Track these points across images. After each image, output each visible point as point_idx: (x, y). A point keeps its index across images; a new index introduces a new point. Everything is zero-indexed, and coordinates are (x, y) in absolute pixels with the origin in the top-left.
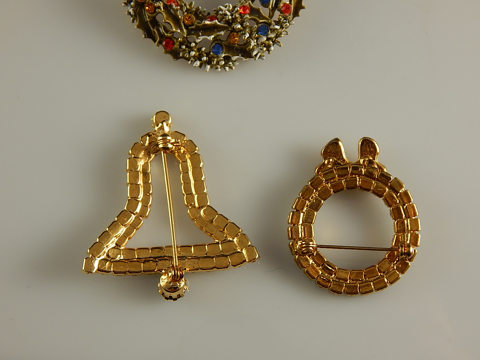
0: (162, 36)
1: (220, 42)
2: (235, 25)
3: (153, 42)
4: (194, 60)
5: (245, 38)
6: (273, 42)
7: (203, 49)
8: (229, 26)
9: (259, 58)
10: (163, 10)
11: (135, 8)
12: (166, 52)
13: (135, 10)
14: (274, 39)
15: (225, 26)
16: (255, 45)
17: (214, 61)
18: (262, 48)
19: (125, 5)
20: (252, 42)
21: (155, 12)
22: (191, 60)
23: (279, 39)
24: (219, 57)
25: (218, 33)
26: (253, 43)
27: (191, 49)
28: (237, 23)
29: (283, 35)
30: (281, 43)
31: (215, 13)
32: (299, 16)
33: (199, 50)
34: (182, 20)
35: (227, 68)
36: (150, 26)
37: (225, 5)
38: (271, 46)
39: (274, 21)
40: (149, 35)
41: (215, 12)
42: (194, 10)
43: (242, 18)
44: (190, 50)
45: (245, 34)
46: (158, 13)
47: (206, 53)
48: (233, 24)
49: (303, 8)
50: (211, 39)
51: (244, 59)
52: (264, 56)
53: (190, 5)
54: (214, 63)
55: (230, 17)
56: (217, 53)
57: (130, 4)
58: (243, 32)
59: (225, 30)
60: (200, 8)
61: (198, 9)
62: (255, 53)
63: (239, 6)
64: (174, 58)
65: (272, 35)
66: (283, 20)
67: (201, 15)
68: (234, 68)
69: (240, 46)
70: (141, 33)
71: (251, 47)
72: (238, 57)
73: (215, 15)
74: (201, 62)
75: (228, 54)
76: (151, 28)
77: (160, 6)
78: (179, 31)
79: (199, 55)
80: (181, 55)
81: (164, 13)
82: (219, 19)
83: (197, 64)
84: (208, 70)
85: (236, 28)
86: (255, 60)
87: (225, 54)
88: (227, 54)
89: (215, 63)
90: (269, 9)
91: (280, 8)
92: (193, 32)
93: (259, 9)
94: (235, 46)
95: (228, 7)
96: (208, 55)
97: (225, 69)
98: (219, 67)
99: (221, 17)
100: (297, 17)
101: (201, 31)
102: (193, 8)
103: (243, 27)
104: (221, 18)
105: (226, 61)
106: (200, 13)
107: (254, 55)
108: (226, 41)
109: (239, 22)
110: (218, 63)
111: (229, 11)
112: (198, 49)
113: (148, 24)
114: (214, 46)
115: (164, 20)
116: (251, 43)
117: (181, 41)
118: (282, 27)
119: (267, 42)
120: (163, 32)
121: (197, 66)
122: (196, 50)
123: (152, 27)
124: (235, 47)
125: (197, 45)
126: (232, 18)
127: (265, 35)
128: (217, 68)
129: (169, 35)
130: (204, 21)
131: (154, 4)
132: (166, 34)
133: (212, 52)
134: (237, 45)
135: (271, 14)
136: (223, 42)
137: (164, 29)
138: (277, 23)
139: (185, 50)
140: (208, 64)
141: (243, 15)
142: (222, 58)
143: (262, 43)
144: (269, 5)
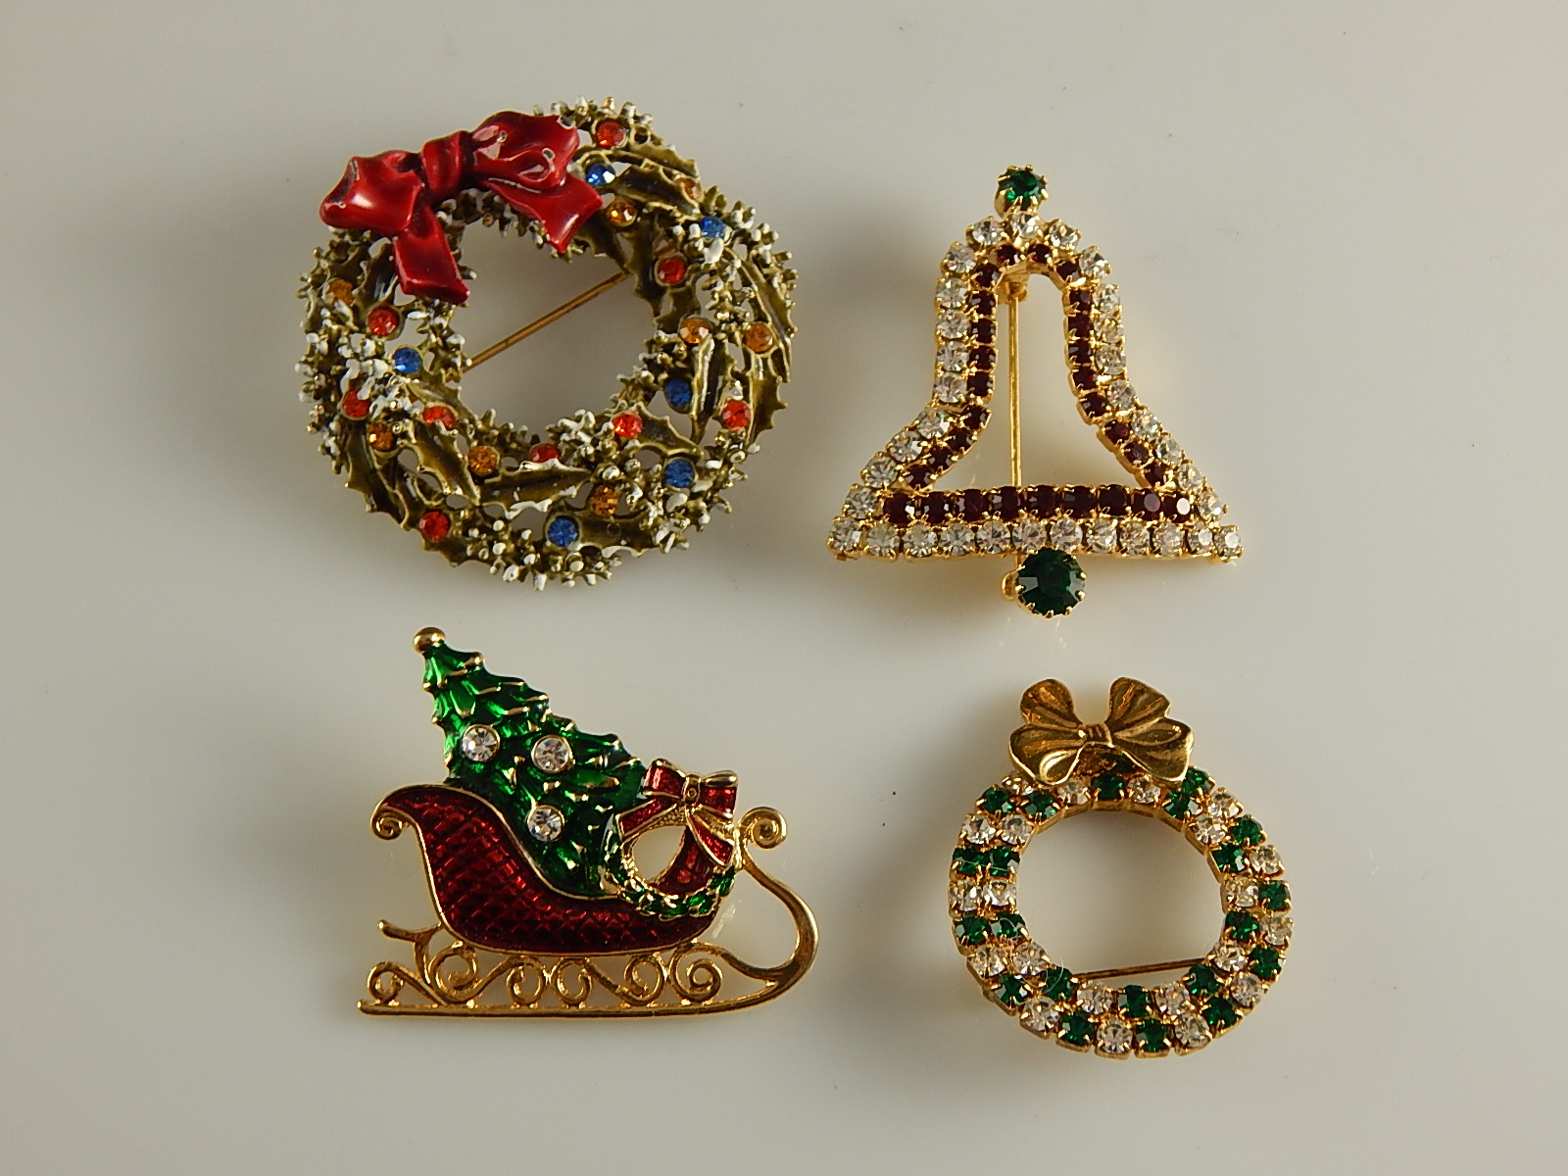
0: (415, 505)
1: (567, 513)
2: (606, 468)
3: (394, 521)
4: (504, 564)
5: (631, 502)
6: (707, 502)
7: (526, 535)
8: (590, 472)
9: (673, 546)
10: (414, 441)
11: (341, 436)
12: (430, 546)
13: (342, 442)
14: (709, 494)
15: (580, 473)
16: (660, 516)
17: (556, 562)
18: (678, 522)
19: (314, 430)
20: (652, 508)
21: (394, 446)
22: (495, 563)
23: (721, 494)
24: (568, 552)
25: (562, 493)
26: (655, 511)
27: (495, 537)
28: (610, 463)
29: (731, 485)
30: (727, 502)
31: (552, 438)
32: (771, 428)
33: (516, 536)
34: (467, 465)
35: (592, 578)
36: (385, 482)
37: (577, 414)
38: (702, 515)
39: (708, 448)
40: (383, 503)
41: (551, 435)
42: (496, 433)
43: (621, 448)
44: (491, 538)
45: (631, 490)
46: (401, 450)
47: (534, 544)
48: (599, 465)
49: (781, 406)
50: (545, 510)
51: (635, 553)
52: (685, 541)
53: (486, 419)
54: (556, 568)
55: (591, 450)
56: (563, 543)
57: (328, 426)
58: (628, 485)
59: (579, 481)
60: (512, 426)
61: (505, 430)
62: (660, 536)
63: (613, 417)
64: (452, 560)
65: (704, 486)
66: (730, 445)
67: (514, 446)
68: (609, 574)
69: (621, 521)
70: (361, 501)
71: (650, 523)
72: (617, 548)
73: (552, 442)
74: (522, 567)
75: (592, 541)
76: (388, 487)
77: (406, 432)
78: (459, 491)
79: (517, 549)
80: (469, 552)
81: (417, 449)
82: (563, 454)
83: (512, 575)
84: (542, 588)
85: (607, 477)
86: (663, 552)
87: (583, 541)
88: (589, 541)
89: (559, 568)
90: (692, 419)
91: (720, 414)
92: (496, 493)
93: (666, 422)
94: (607, 520)
95: (583, 421)
96: (539, 546)
97: (586, 579)
98: (571, 577)
99: (567, 446)
100: (766, 431)
101: (518, 489)
102: (494, 428)
103: (626, 474)
104: (567, 450)
105: (588, 559)
106: (513, 436)
107: (658, 542)
108: (585, 509)
109: (614, 461)
110: (566, 566)
111: (586, 431)
112: (512, 533)
113: (378, 476)
114: (553, 523)
115: (418, 468)
116: (650, 511)
117: (467, 517)
118: (727, 463)
119: (692, 504)
120: (418, 496)
121: (511, 579)
122: (506, 537)
123: (389, 484)
124: (608, 523)
125: (510, 525)
126: (597, 452)
127: (685, 486)
128: (565, 580)
129: (435, 504)
130: (524, 464)
131: (391, 429)
132: (427, 502)
133: (551, 541)
134: (612, 518)
135: (698, 431)
136: (577, 513)
137: (419, 487)
138: (716, 452)
139: (479, 540)
140: (542, 572)
141: (623, 439)
142: (578, 554)
143: (678, 509)
144: (689, 410)
